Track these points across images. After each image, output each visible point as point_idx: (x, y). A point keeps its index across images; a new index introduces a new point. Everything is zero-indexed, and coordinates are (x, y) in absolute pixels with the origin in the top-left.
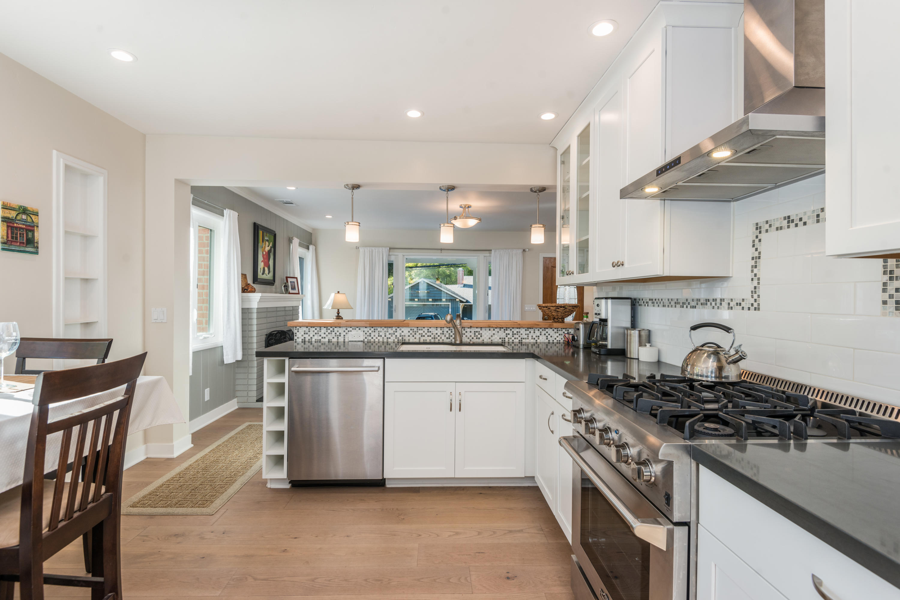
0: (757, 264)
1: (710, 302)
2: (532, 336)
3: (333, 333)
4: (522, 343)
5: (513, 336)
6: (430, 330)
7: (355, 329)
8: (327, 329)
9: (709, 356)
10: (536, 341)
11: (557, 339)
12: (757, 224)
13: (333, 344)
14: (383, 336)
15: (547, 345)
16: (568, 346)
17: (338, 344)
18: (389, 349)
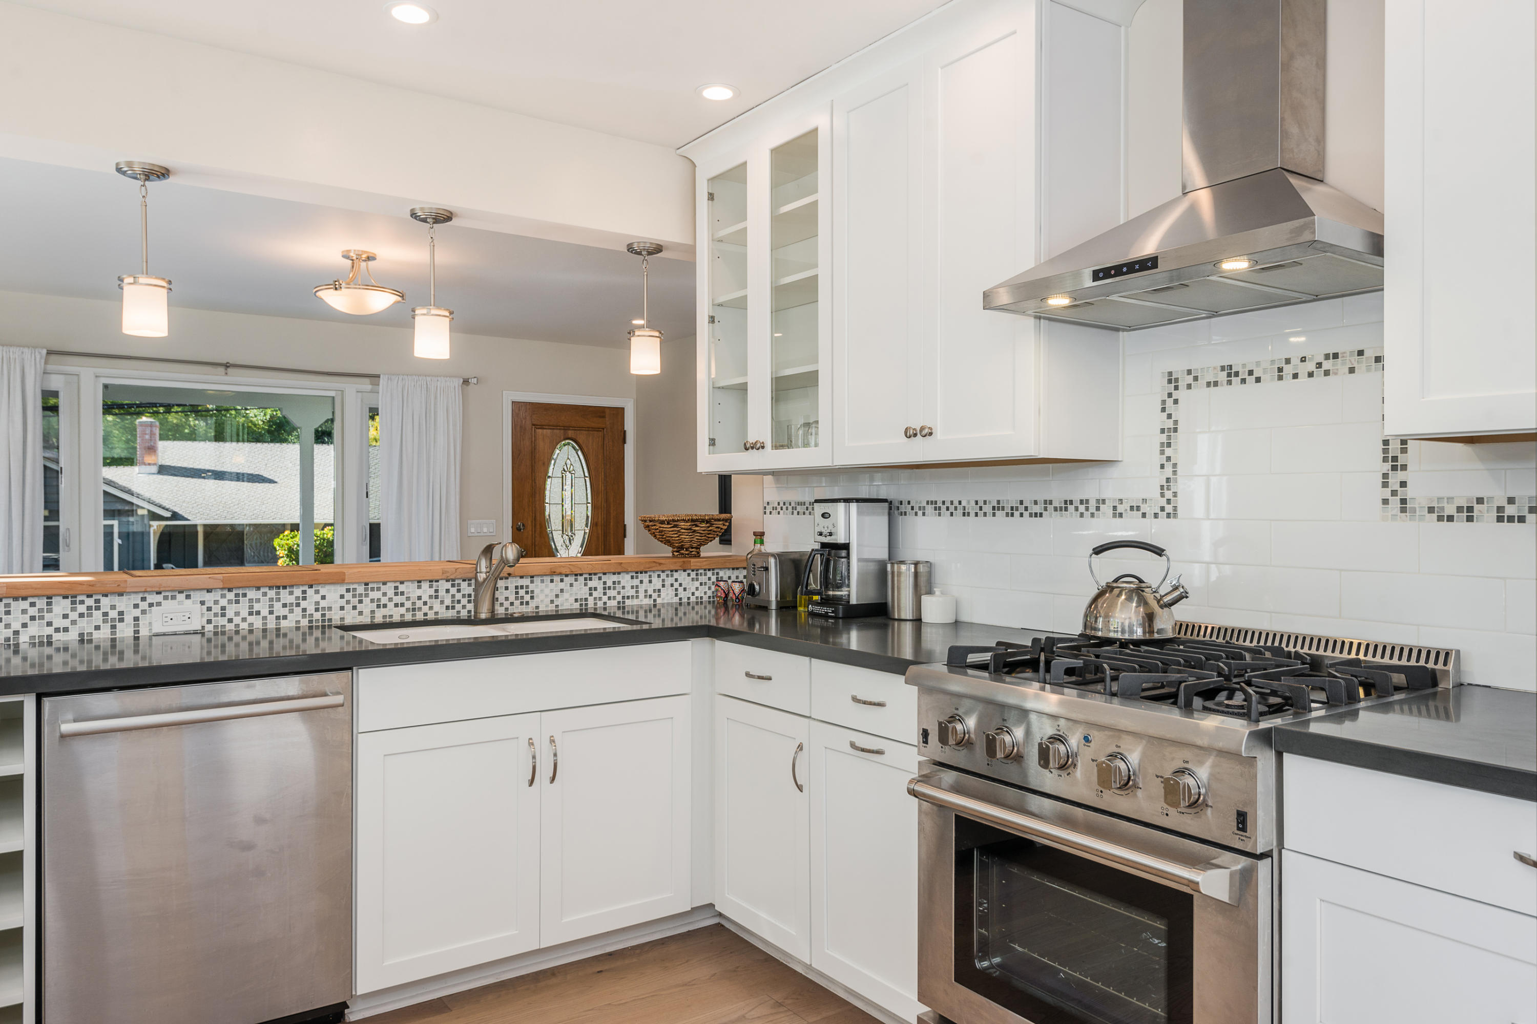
0: (1171, 441)
1: (1073, 506)
2: (646, 591)
3: (97, 615)
4: (624, 608)
5: (605, 594)
6: (402, 588)
7: (174, 597)
8: (73, 603)
9: (1129, 599)
10: (655, 601)
11: (697, 594)
12: (1170, 374)
13: (97, 648)
14: (265, 612)
15: (676, 609)
16: (727, 609)
17: (113, 646)
18: (284, 648)
